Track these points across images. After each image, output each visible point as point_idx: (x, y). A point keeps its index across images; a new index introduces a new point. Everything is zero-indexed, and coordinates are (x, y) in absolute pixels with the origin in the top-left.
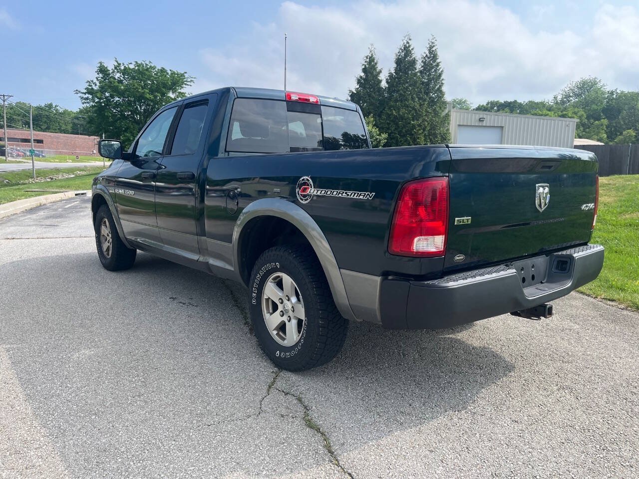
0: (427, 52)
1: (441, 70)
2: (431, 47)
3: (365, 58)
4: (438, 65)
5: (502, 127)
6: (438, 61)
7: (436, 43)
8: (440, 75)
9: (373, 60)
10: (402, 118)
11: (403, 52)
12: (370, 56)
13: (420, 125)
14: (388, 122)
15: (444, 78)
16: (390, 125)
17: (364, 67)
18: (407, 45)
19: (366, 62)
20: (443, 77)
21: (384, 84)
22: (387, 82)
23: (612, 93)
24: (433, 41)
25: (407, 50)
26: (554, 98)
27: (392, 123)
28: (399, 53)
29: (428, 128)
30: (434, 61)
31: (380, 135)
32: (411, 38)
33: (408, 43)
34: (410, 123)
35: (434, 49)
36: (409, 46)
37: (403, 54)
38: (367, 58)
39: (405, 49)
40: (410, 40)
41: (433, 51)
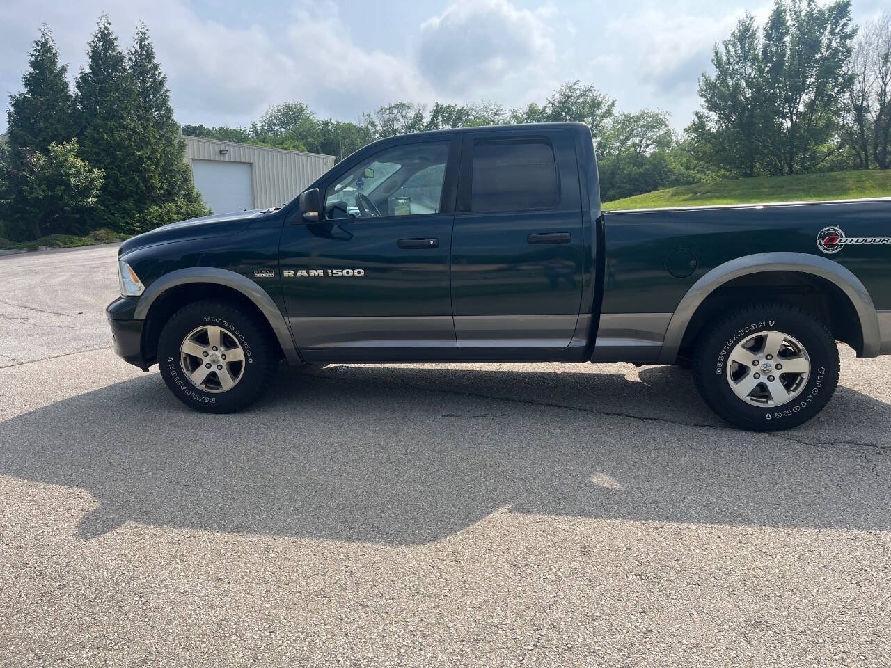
0: (137, 47)
1: (162, 76)
2: (142, 40)
3: (35, 45)
4: (156, 67)
5: (251, 164)
6: (155, 61)
7: (148, 34)
8: (162, 83)
9: (50, 49)
10: (119, 145)
11: (100, 41)
12: (43, 40)
13: (149, 158)
14: (97, 150)
15: (169, 89)
16: (101, 157)
17: (33, 59)
18: (106, 32)
19: (36, 51)
20: (166, 86)
21: (73, 90)
22: (78, 87)
23: (327, 124)
24: (143, 31)
25: (106, 39)
26: (253, 125)
27: (103, 154)
28: (93, 42)
29: (163, 163)
30: (149, 62)
31: (90, 171)
32: (110, 21)
33: (106, 28)
34: (133, 154)
35: (146, 42)
36: (109, 34)
37: (101, 44)
38: (38, 46)
39: (102, 38)
40: (109, 24)
41: (145, 45)
